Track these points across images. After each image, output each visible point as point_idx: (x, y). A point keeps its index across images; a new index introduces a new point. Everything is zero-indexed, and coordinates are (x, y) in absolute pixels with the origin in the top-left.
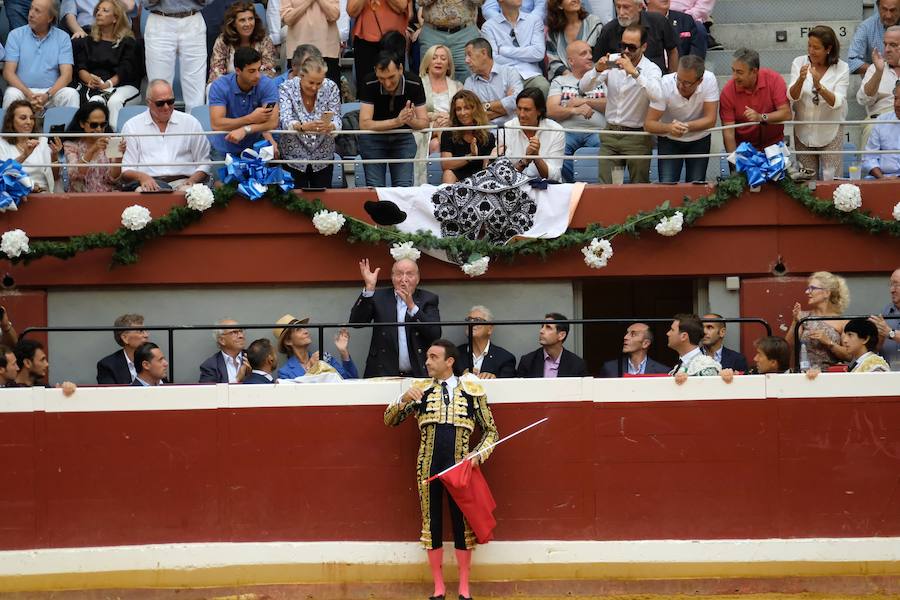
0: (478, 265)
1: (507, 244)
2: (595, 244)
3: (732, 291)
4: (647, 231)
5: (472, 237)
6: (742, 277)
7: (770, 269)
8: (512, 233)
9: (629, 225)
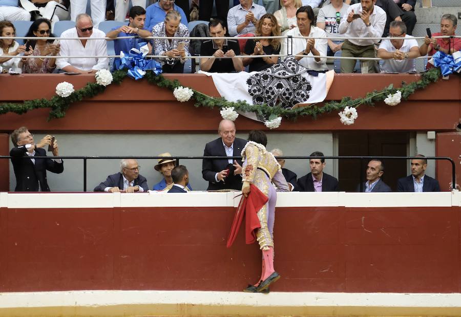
0: (275, 122)
1: (293, 109)
2: (347, 110)
3: (431, 140)
4: (379, 103)
5: (272, 105)
6: (437, 131)
7: (455, 127)
8: (296, 102)
9: (368, 99)
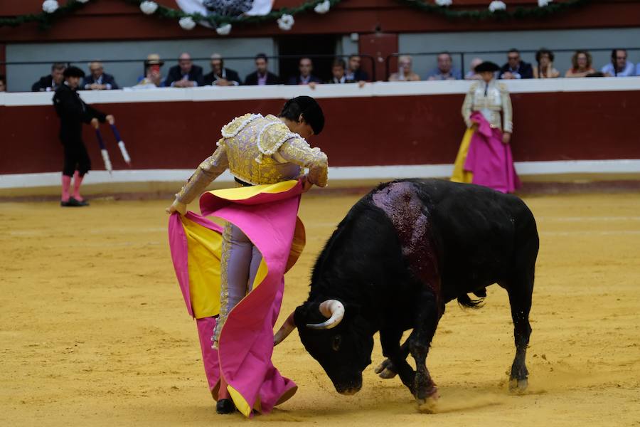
0: (225, 29)
1: (239, 18)
2: (285, 17)
3: (354, 42)
4: (310, 11)
5: (221, 14)
6: (360, 34)
7: (373, 29)
8: (241, 12)
9: (302, 8)
